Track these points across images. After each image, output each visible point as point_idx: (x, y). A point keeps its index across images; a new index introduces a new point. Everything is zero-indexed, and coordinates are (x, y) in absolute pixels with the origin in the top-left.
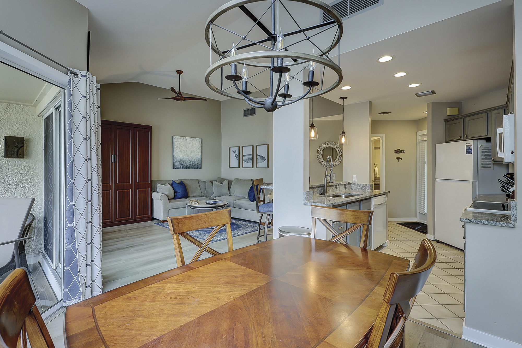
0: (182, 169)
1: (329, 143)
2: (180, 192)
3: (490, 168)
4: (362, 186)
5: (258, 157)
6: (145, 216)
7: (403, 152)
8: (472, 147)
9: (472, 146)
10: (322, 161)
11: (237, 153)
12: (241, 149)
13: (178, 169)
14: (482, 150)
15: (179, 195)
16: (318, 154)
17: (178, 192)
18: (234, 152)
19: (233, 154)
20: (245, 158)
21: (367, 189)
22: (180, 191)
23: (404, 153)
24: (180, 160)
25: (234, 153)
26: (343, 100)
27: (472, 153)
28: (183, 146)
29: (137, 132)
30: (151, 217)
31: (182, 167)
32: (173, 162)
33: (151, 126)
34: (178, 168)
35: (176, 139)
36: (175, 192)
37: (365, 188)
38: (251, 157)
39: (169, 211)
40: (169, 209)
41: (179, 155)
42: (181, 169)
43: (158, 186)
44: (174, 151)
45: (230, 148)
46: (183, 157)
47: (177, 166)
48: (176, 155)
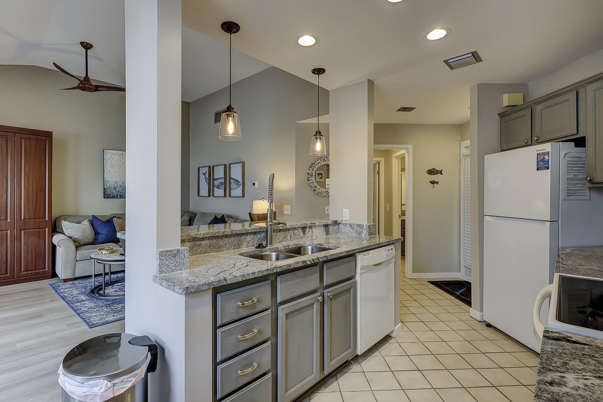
0: (120, 198)
1: (325, 159)
2: (103, 234)
3: (584, 195)
4: (356, 228)
5: (232, 181)
6: (38, 271)
7: (440, 173)
8: (549, 156)
9: (549, 154)
10: (316, 187)
11: (207, 175)
12: (211, 169)
13: (112, 198)
14: (568, 161)
15: (101, 238)
16: (309, 176)
17: (100, 234)
18: (203, 174)
19: (202, 177)
20: (216, 183)
21: (364, 234)
22: (104, 232)
23: (442, 174)
24: (116, 185)
25: (204, 176)
26: (319, 76)
27: (549, 167)
28: (121, 165)
29: (23, 141)
30: (50, 273)
31: (120, 196)
32: (104, 189)
33: (52, 132)
34: (113, 197)
35: (108, 153)
36: (96, 233)
37: (361, 231)
38: (223, 181)
39: (75, 265)
40: (77, 261)
41: (115, 177)
42: (118, 198)
43: (65, 225)
44: (105, 171)
45: (199, 169)
46: (121, 181)
47: (111, 195)
48: (109, 179)
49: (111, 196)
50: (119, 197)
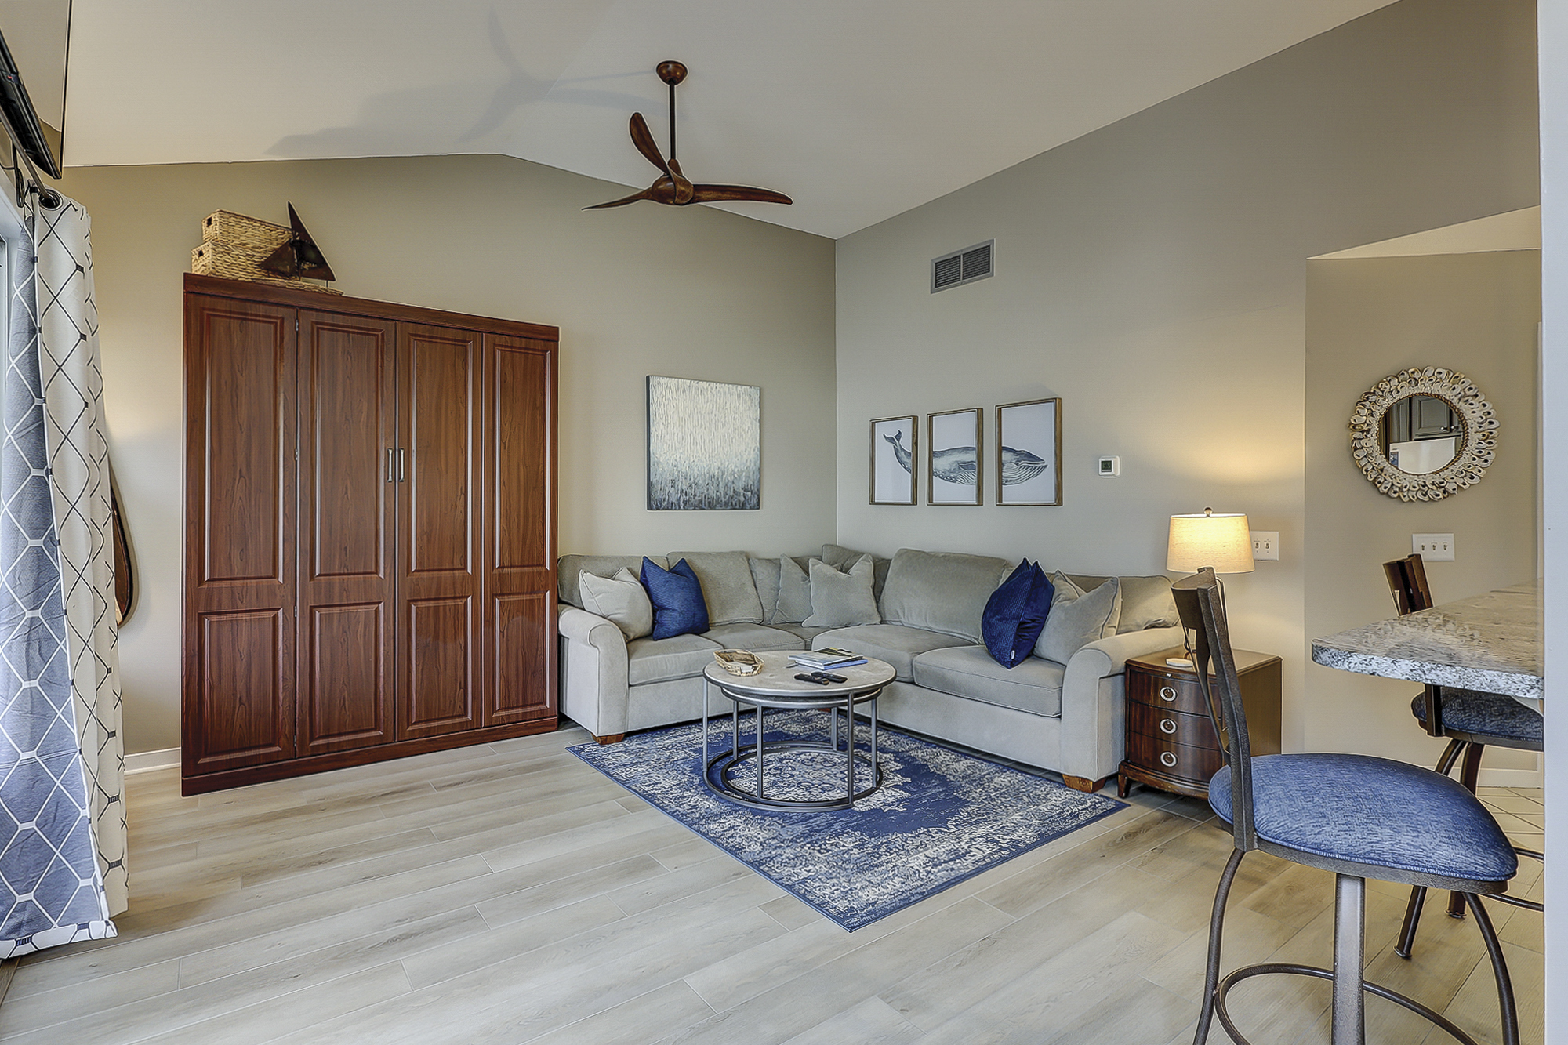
0: (684, 509)
2: (674, 610)
5: (1006, 456)
6: (529, 709)
10: (1382, 470)
11: (906, 443)
12: (922, 426)
13: (668, 509)
15: (671, 620)
16: (1357, 435)
17: (667, 609)
18: (890, 440)
19: (884, 450)
20: (940, 464)
22: (676, 603)
24: (676, 473)
25: (892, 445)
28: (687, 417)
29: (498, 353)
30: (555, 716)
31: (685, 502)
32: (650, 484)
33: (558, 328)
34: (670, 507)
35: (660, 385)
36: (657, 608)
38: (971, 457)
39: (627, 695)
40: (630, 686)
41: (673, 452)
42: (679, 509)
43: (588, 584)
44: (652, 436)
45: (873, 424)
46: (687, 462)
47: (664, 500)
48: (661, 455)
49: (666, 503)
50: (682, 507)
